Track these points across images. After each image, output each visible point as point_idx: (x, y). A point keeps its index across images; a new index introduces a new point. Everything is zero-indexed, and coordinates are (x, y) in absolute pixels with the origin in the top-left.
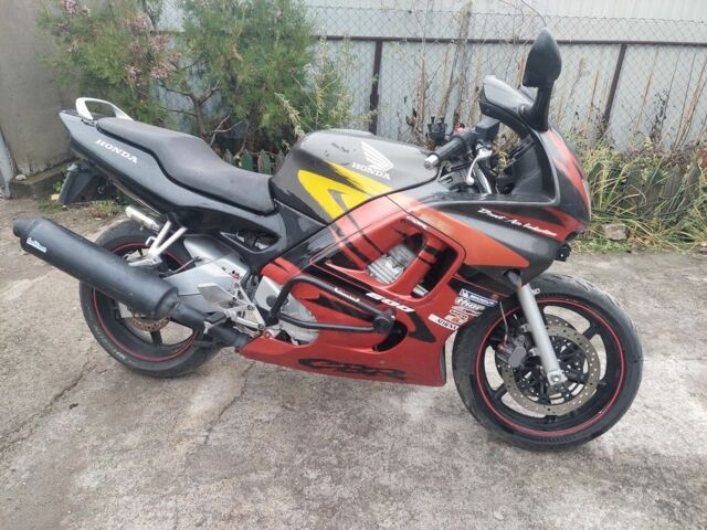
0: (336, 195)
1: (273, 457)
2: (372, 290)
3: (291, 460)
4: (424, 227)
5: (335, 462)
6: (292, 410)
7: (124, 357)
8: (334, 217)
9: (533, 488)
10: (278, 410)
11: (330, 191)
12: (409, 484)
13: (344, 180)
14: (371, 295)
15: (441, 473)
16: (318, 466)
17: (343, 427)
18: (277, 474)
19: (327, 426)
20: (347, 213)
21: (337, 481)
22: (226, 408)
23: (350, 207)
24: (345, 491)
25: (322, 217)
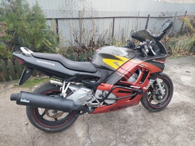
0: (116, 63)
1: (111, 137)
2: (131, 85)
3: (116, 136)
4: (142, 66)
5: (126, 132)
6: (104, 124)
7: (49, 129)
8: (116, 69)
9: (165, 119)
10: (102, 126)
11: (114, 62)
12: (145, 129)
13: (118, 59)
14: (131, 86)
15: (148, 124)
16: (123, 134)
17: (120, 123)
18: (117, 141)
19: (116, 124)
20: (120, 67)
21: (131, 136)
22: (88, 131)
23: (120, 66)
24: (135, 137)
25: (112, 70)
